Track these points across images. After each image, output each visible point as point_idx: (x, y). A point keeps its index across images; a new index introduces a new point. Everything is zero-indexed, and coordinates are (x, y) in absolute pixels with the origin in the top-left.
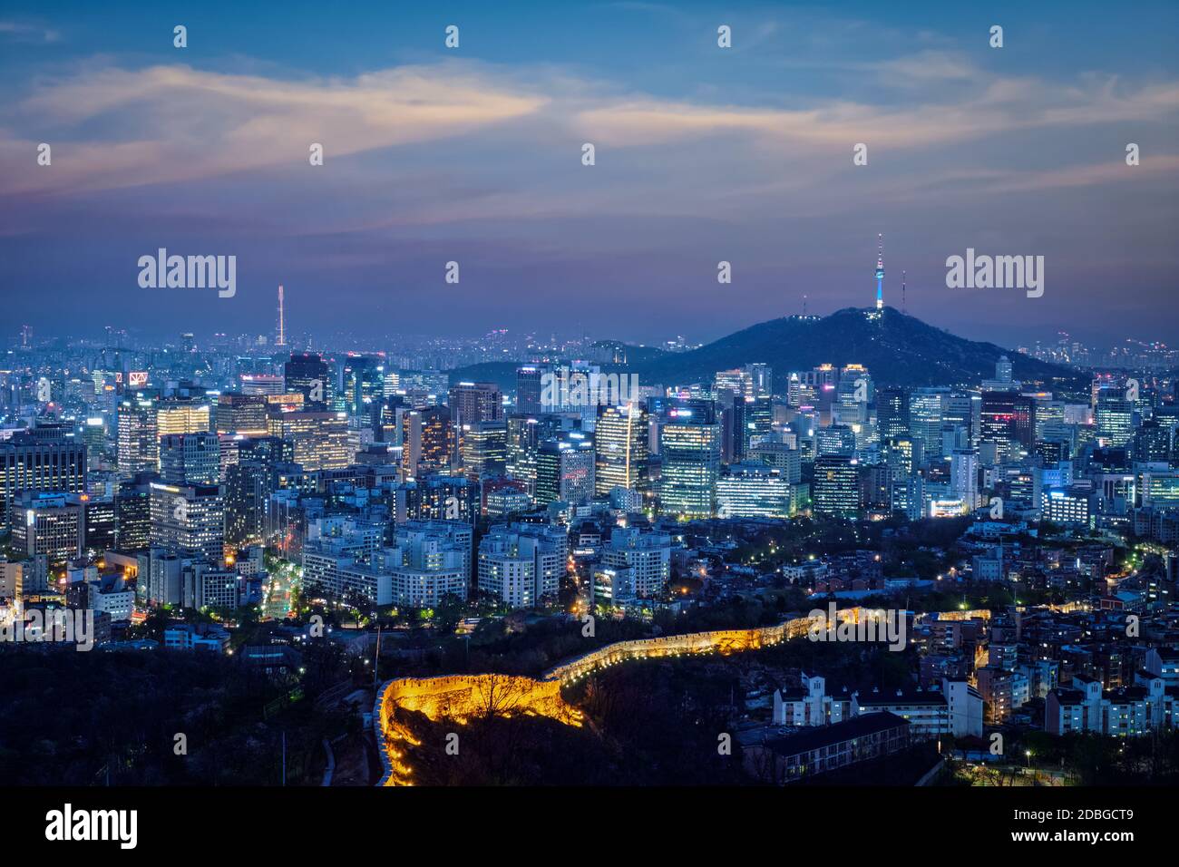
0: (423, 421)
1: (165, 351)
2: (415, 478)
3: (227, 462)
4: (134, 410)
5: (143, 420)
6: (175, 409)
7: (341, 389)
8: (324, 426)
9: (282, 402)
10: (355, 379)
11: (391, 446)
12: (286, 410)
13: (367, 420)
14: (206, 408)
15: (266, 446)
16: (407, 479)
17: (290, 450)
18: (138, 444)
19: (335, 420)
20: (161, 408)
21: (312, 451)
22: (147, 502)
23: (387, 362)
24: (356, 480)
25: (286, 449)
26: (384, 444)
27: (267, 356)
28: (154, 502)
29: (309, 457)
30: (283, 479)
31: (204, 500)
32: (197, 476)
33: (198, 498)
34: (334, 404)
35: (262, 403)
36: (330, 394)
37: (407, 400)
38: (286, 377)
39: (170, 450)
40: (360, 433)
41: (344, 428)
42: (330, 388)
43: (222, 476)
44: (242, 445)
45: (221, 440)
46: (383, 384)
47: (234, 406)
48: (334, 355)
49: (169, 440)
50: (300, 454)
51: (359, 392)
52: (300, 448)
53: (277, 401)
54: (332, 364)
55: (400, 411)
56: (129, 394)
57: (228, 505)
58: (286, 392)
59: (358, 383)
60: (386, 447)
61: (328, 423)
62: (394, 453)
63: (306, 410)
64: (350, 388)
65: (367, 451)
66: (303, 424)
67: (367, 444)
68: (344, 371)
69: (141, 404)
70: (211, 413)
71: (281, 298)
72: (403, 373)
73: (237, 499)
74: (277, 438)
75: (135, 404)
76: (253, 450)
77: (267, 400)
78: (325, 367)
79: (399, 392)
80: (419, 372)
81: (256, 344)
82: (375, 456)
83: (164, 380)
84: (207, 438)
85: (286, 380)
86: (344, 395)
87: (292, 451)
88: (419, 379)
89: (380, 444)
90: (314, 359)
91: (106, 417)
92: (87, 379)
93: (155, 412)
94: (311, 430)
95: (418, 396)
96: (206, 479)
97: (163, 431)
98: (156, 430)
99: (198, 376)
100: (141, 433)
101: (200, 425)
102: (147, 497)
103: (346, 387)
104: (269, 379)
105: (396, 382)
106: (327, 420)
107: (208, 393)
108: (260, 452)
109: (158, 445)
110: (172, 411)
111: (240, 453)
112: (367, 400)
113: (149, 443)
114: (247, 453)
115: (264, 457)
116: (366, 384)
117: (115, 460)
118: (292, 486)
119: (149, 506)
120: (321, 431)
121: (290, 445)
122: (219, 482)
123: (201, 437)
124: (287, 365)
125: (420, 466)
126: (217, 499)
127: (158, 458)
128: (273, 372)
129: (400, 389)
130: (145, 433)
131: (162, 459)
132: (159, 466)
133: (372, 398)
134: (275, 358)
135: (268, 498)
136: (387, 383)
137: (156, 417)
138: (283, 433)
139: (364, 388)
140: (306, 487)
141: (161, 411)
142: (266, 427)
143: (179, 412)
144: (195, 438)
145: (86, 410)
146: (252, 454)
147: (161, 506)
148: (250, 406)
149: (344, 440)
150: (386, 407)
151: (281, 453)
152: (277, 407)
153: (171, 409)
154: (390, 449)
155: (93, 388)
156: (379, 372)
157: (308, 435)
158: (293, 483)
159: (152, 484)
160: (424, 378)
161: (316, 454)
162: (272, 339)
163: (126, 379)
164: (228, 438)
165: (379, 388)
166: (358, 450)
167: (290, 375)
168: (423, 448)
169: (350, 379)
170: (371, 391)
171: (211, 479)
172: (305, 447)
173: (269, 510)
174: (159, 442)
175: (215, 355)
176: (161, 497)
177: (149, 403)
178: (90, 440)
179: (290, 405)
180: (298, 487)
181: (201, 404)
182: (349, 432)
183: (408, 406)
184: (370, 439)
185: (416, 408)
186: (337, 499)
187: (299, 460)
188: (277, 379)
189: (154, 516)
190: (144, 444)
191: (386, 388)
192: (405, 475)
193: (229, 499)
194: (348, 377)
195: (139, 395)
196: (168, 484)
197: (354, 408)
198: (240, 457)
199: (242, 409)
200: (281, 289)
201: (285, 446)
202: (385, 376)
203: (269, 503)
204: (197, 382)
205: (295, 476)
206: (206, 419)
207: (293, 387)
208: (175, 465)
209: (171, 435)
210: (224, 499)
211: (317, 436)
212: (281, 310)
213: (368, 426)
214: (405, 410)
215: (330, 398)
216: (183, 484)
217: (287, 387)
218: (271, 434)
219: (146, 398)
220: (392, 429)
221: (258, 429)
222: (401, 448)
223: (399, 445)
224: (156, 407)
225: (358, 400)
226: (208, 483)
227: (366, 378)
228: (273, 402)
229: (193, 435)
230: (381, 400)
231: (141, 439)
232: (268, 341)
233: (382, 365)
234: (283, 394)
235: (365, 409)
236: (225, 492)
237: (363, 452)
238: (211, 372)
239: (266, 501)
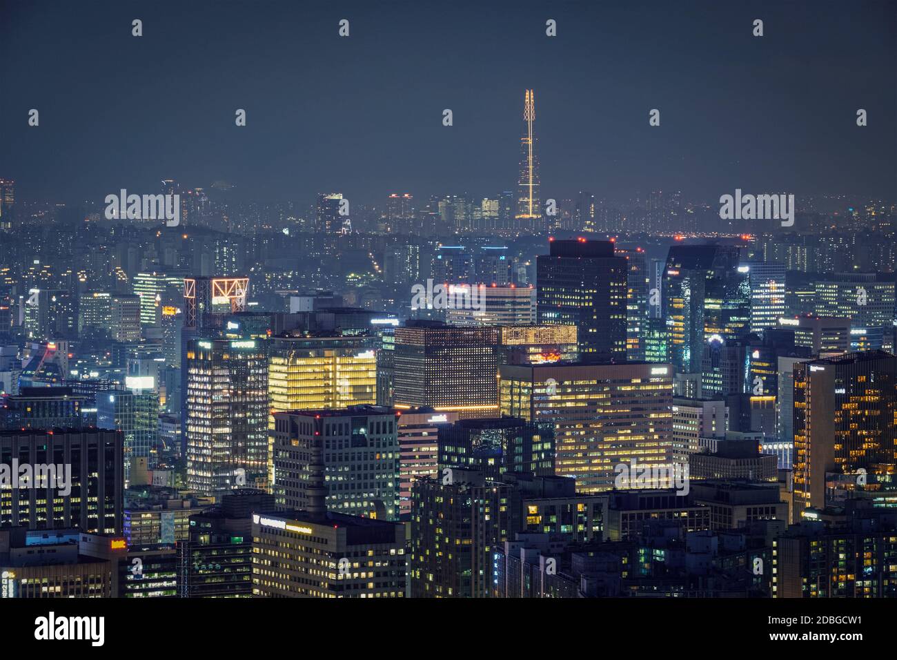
0: (839, 387)
1: (286, 231)
2: (818, 512)
3: (413, 472)
4: (221, 357)
5: (239, 379)
6: (306, 356)
7: (659, 314)
8: (622, 394)
9: (531, 340)
10: (688, 292)
11: (769, 440)
12: (540, 360)
13: (714, 381)
14: (369, 356)
15: (497, 438)
16: (804, 514)
17: (547, 446)
18: (227, 430)
19: (646, 381)
20: (276, 355)
21: (596, 450)
22: (247, 556)
23: (759, 253)
24: (691, 514)
25: (540, 446)
26: (752, 436)
27: (500, 241)
28: (261, 557)
29: (590, 464)
30: (533, 509)
31: (364, 554)
32: (349, 501)
33: (353, 548)
34: (642, 346)
35: (488, 344)
36: (634, 324)
37: (803, 339)
38: (539, 288)
39: (295, 443)
40: (698, 411)
41: (664, 400)
42: (634, 313)
43: (404, 502)
44: (445, 435)
45: (401, 423)
46: (750, 302)
47: (430, 351)
48: (642, 238)
49: (291, 423)
50: (566, 455)
51: (698, 320)
52: (569, 444)
53: (522, 341)
54: (638, 260)
55: (787, 364)
56: (212, 324)
57: (415, 565)
58: (540, 322)
59: (696, 302)
60: (757, 443)
61: (629, 388)
62: (773, 457)
63: (584, 360)
64: (679, 312)
65: (714, 450)
66: (576, 390)
67: (714, 436)
68: (665, 275)
69: (234, 345)
70: (380, 366)
71: (530, 114)
72: (794, 280)
73: (434, 551)
74: (521, 422)
75: (222, 345)
76: (468, 445)
77: (499, 337)
78: (622, 263)
79: (783, 321)
80: (829, 278)
81: (477, 215)
82: (733, 462)
83: (283, 293)
84: (371, 419)
85: (540, 295)
86: (662, 327)
87: (552, 450)
88: (830, 292)
89: (743, 435)
90: (600, 250)
91: (164, 375)
92: (124, 292)
93: (265, 364)
94: (593, 403)
95: (829, 331)
96: (370, 509)
97: (281, 404)
98: (267, 400)
99: (352, 287)
100: (236, 407)
101: (358, 391)
102: (248, 542)
103: (667, 308)
104: (507, 292)
105: (778, 299)
106: (628, 382)
107: (374, 321)
108: (484, 452)
109: (271, 433)
110: (299, 362)
111: (441, 453)
112: (715, 337)
113: (251, 429)
114: (456, 454)
115: (491, 462)
116: (712, 304)
117: (179, 466)
118: (552, 525)
119: (250, 565)
120: (613, 406)
121: (548, 436)
122: (397, 515)
123: (358, 414)
124: (541, 261)
125: (831, 486)
126: (393, 551)
127: (270, 462)
128: (513, 277)
129: (789, 315)
130: (243, 407)
131: (278, 464)
132: (272, 478)
133: (723, 335)
134: (514, 247)
135: (501, 551)
136: (758, 302)
137: (266, 374)
138: (532, 410)
139: (708, 312)
140: (581, 528)
141: (275, 360)
142: (496, 399)
143: (311, 365)
144: (348, 420)
145: (122, 357)
146: (467, 456)
147: (275, 565)
148: (462, 351)
149: (664, 428)
150: (756, 355)
151: (528, 453)
152: (523, 350)
153: (298, 356)
154: (765, 447)
155: (136, 310)
156: (742, 277)
157: (584, 415)
158: (554, 519)
159: (256, 519)
160: (840, 291)
161: (602, 457)
162: (511, 204)
163: (204, 292)
164: (416, 419)
165: (742, 311)
166: (694, 448)
167: (548, 284)
168: (837, 447)
169: (679, 293)
170: (722, 318)
171: (379, 507)
172: (580, 441)
173: (502, 578)
174: (272, 427)
175: (389, 238)
176: (275, 546)
177: (250, 344)
178: (130, 420)
179: (547, 349)
180: (564, 529)
181: (362, 348)
182: (675, 409)
183: (804, 352)
184: (722, 426)
185: (823, 356)
186: (649, 556)
187: (567, 469)
188: (521, 292)
189: (260, 587)
190: (241, 431)
191: (757, 313)
192: (799, 506)
193: (420, 552)
194: (671, 290)
195: (232, 325)
196: (289, 515)
197: (687, 356)
198: (440, 461)
199: (445, 357)
200: (529, 96)
201: (536, 438)
202: (755, 285)
203: (500, 562)
204: (350, 300)
205: (558, 503)
206: (370, 378)
207: (554, 309)
208: (305, 477)
209: (296, 412)
210: (408, 551)
211: (605, 417)
212: (530, 142)
213: (717, 396)
214: (798, 360)
215: (634, 335)
216: (320, 517)
217: (541, 309)
218: (507, 413)
219: (244, 333)
220: (770, 403)
221: (479, 401)
222: (789, 446)
223: (784, 439)
224: (267, 351)
225: (694, 339)
226: (373, 515)
227: (713, 289)
228: (511, 342)
229: (343, 413)
230: (744, 339)
231: (235, 421)
232: (501, 210)
233: (747, 261)
234: (532, 325)
235: (712, 356)
236: (408, 537)
237: (707, 453)
238: (381, 276)
239: (496, 557)
